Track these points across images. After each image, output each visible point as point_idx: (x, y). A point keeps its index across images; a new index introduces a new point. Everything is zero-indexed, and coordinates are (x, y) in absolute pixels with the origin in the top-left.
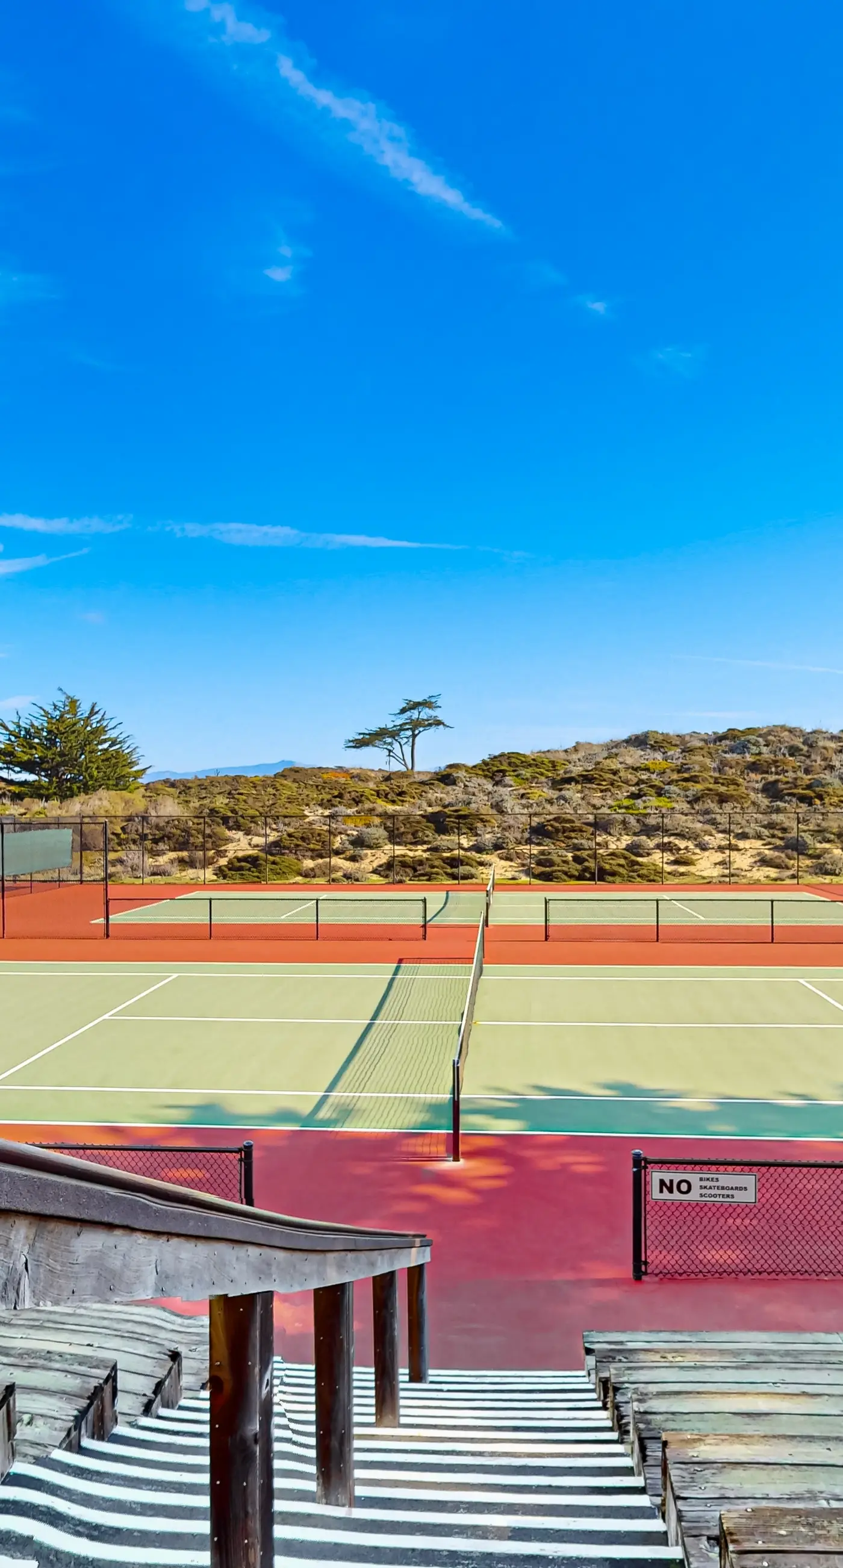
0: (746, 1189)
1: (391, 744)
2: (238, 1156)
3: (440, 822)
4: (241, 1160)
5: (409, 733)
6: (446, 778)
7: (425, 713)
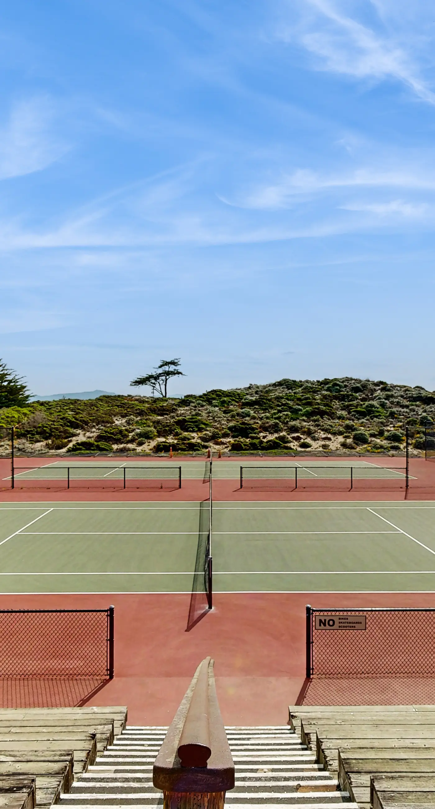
0: (361, 623)
1: (154, 384)
2: (106, 614)
3: (183, 424)
4: (107, 616)
5: (164, 378)
6: (185, 402)
7: (172, 368)
